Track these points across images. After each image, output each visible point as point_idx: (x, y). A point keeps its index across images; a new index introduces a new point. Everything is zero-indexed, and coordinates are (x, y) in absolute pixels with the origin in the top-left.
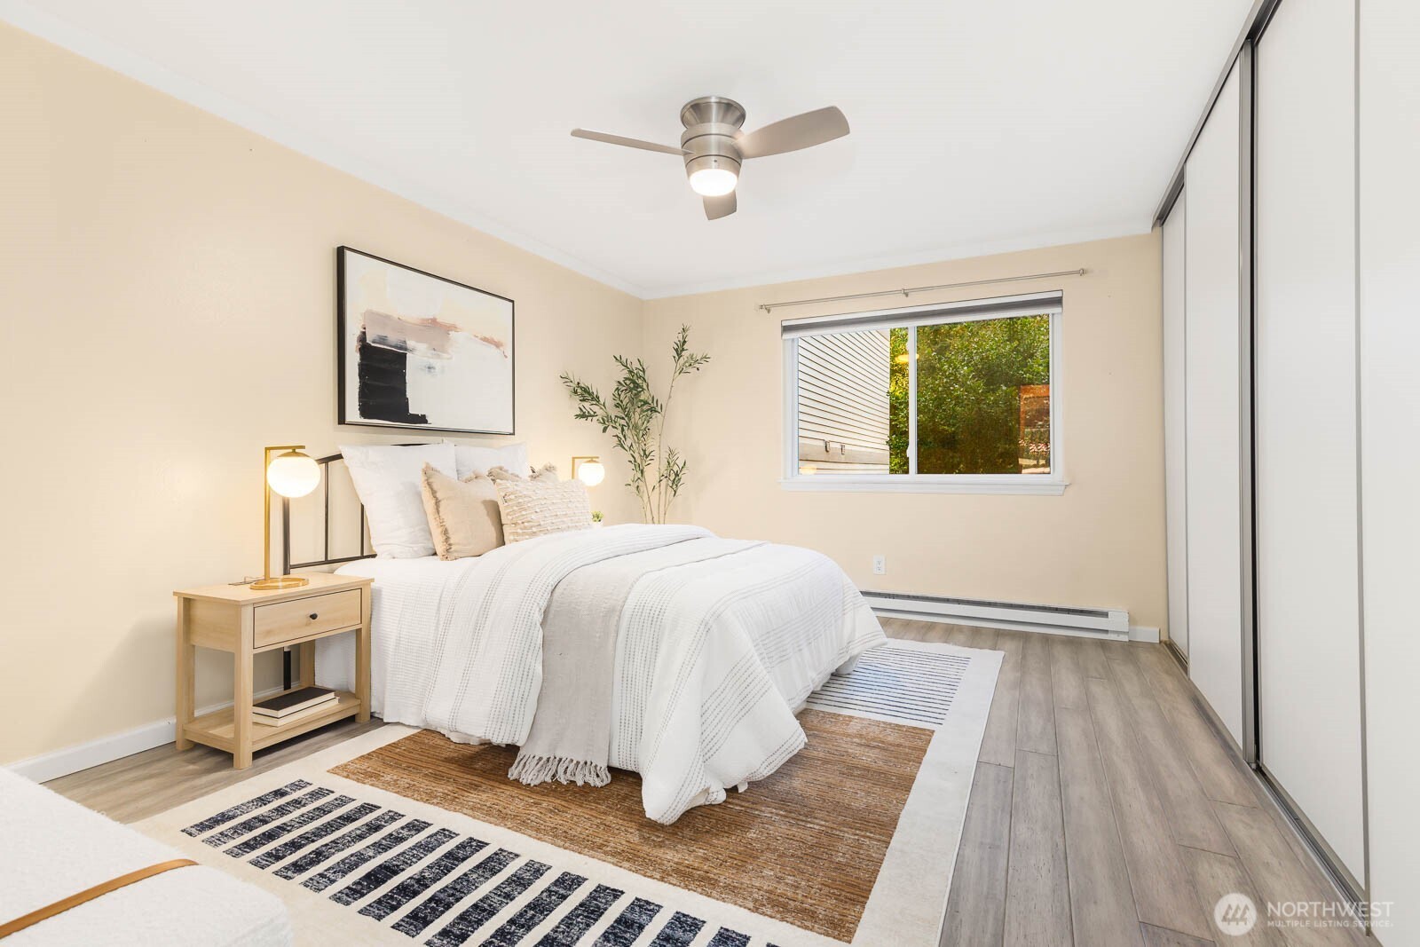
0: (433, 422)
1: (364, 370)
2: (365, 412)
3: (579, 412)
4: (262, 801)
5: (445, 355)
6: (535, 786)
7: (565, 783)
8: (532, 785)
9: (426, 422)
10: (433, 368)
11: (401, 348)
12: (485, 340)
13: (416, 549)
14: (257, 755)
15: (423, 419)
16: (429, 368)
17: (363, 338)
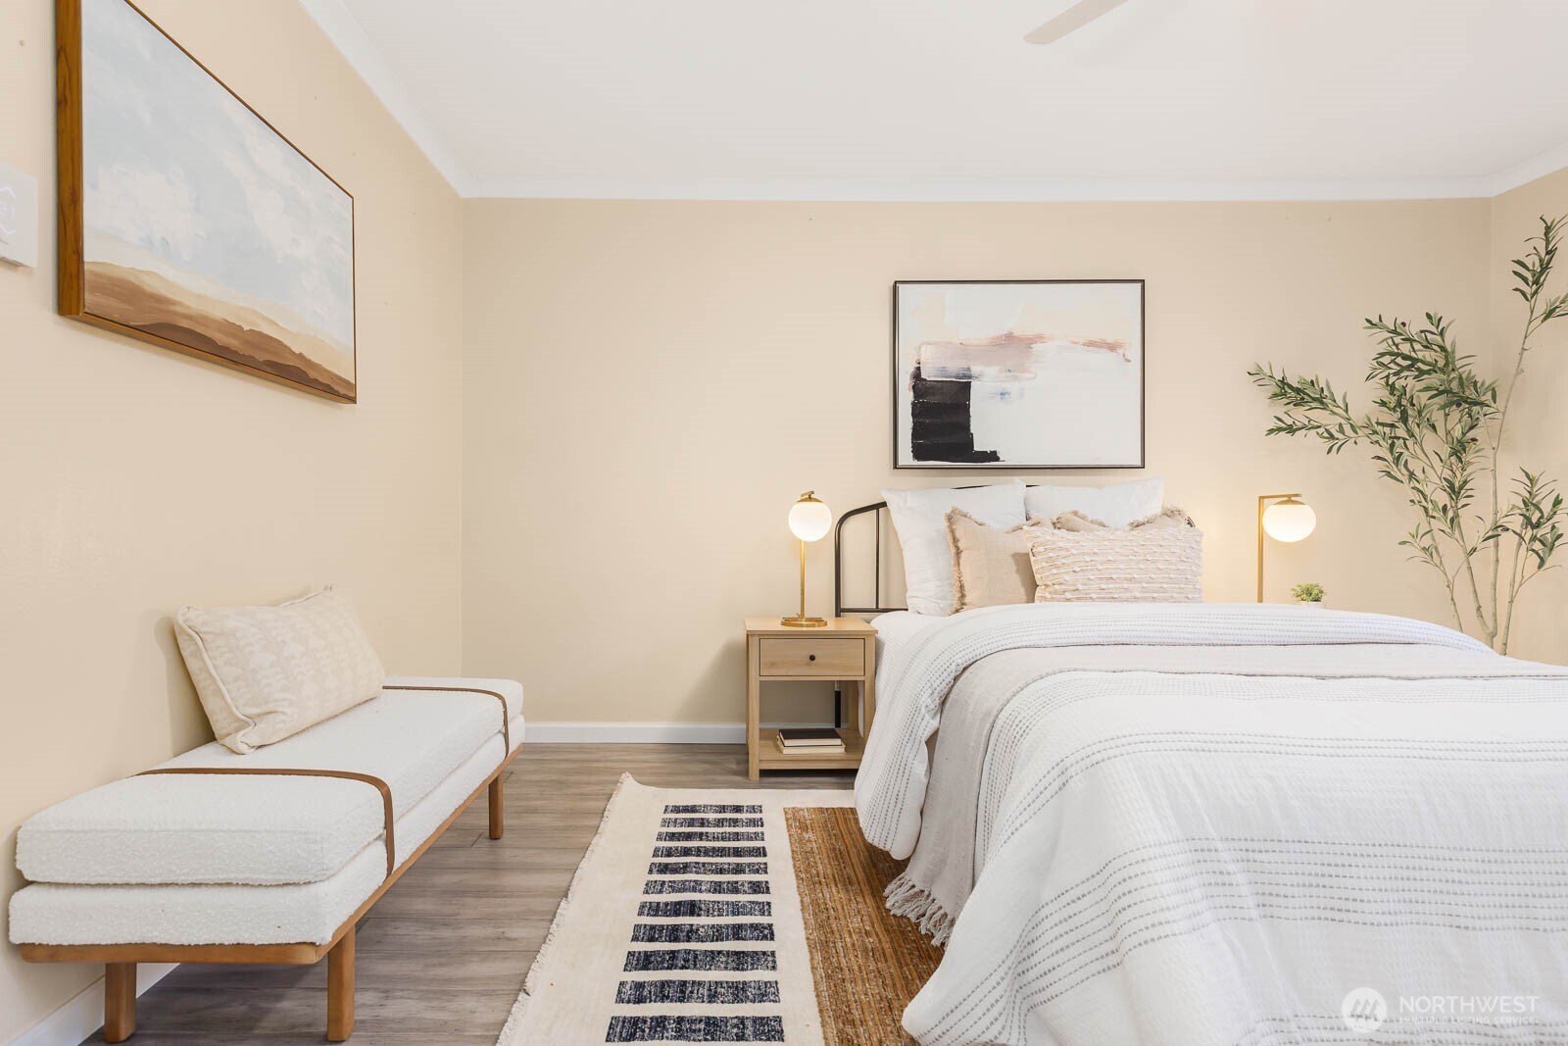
0: (1007, 458)
1: (918, 411)
2: (919, 453)
3: (1274, 424)
4: (723, 809)
5: (1026, 375)
6: (894, 916)
7: (923, 932)
8: (891, 913)
9: (997, 459)
10: (1008, 393)
11: (965, 376)
12: (1091, 344)
13: (941, 605)
14: (764, 773)
15: (993, 456)
16: (1002, 394)
17: (917, 375)
